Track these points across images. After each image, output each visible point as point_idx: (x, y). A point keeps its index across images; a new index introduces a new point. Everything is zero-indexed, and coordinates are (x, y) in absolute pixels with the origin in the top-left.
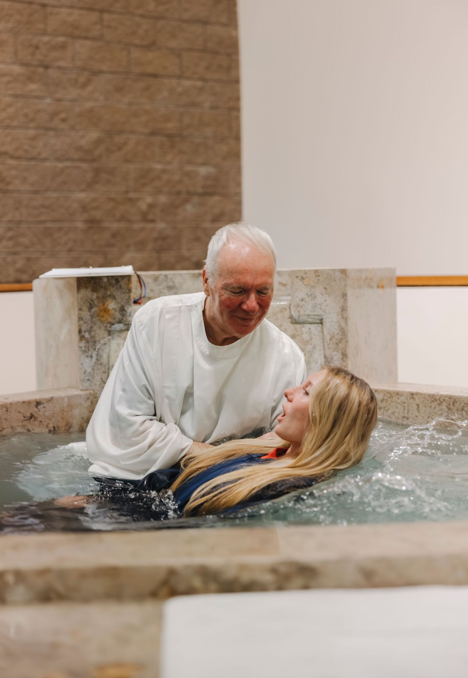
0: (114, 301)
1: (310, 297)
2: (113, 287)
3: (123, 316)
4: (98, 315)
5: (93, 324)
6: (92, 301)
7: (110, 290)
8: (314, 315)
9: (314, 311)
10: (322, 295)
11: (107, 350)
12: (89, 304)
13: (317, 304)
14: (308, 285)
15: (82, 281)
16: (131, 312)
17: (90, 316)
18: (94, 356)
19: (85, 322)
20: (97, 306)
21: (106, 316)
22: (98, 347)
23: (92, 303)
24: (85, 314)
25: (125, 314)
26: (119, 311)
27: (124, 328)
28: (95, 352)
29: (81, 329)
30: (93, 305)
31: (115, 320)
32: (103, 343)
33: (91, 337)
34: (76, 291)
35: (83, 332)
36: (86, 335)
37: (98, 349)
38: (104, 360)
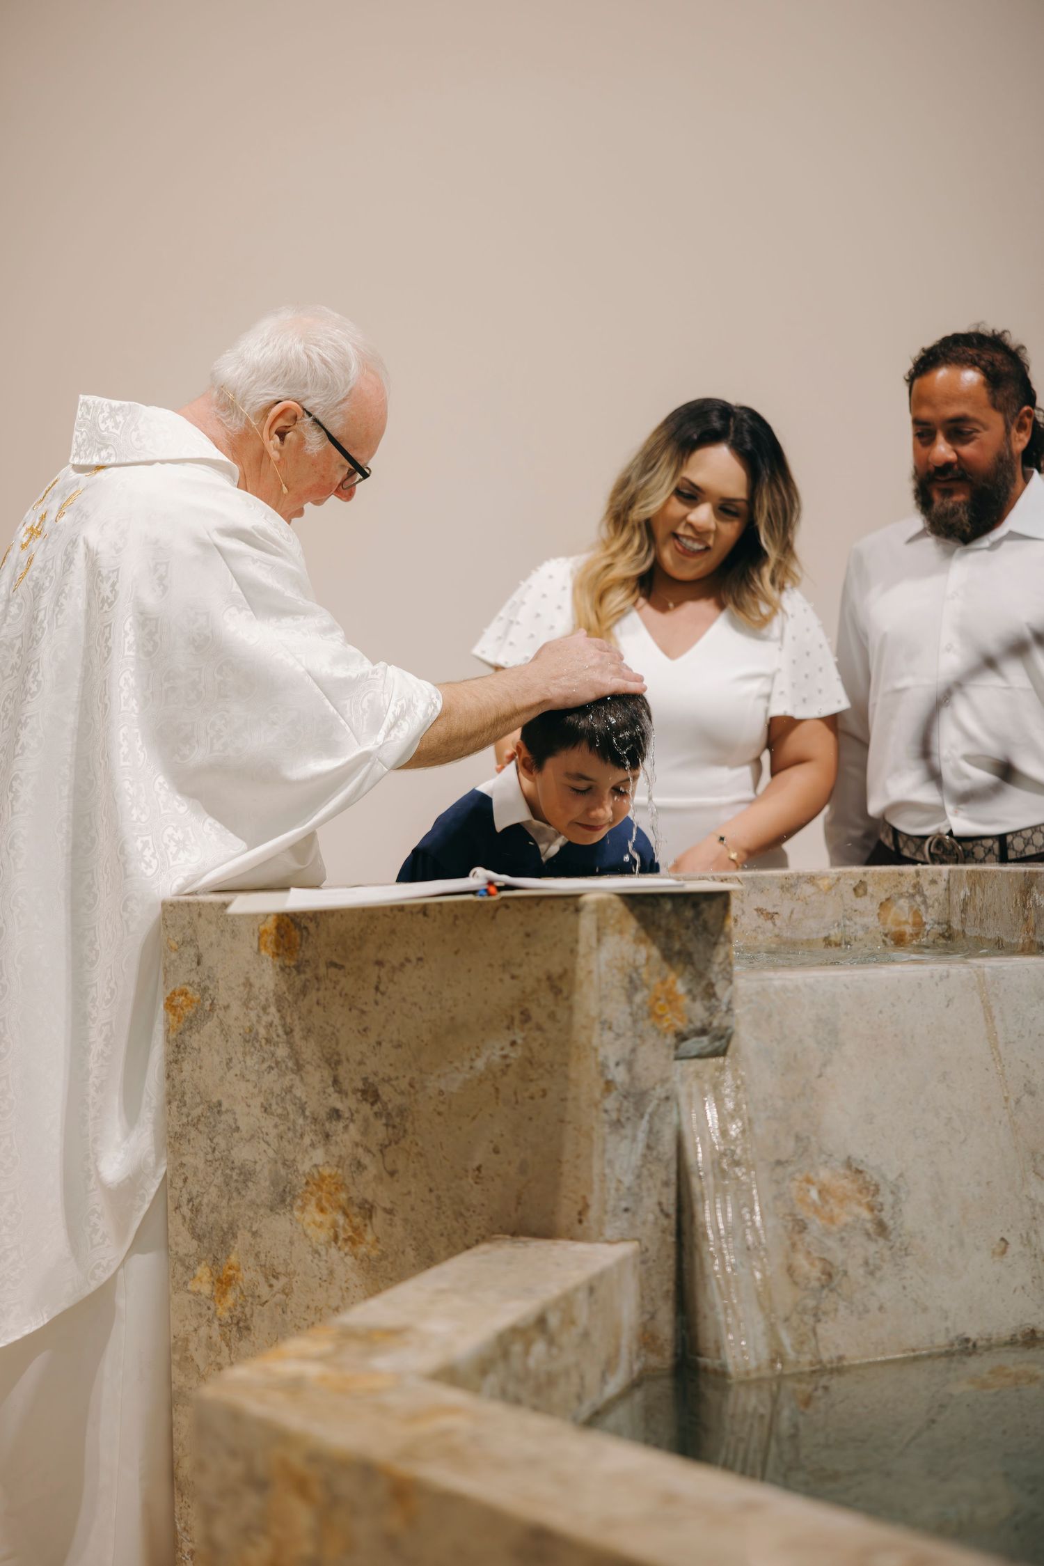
0: (689, 967)
2: (687, 928)
3: (711, 1014)
4: (651, 1013)
5: (638, 1041)
6: (636, 969)
7: (680, 937)
11: (674, 1118)
12: (627, 980)
15: (609, 912)
16: (730, 1002)
17: (631, 1014)
18: (641, 1136)
19: (618, 1036)
20: (647, 986)
21: (669, 1016)
22: (649, 1110)
23: (634, 975)
24: (618, 1011)
25: (716, 1007)
26: (703, 999)
27: (709, 1049)
28: (644, 1124)
29: (606, 1058)
30: (638, 982)
31: (691, 1026)
32: (663, 1095)
33: (633, 1079)
34: (593, 942)
35: (612, 1064)
36: (619, 1075)
37: (652, 1116)
38: (666, 1146)
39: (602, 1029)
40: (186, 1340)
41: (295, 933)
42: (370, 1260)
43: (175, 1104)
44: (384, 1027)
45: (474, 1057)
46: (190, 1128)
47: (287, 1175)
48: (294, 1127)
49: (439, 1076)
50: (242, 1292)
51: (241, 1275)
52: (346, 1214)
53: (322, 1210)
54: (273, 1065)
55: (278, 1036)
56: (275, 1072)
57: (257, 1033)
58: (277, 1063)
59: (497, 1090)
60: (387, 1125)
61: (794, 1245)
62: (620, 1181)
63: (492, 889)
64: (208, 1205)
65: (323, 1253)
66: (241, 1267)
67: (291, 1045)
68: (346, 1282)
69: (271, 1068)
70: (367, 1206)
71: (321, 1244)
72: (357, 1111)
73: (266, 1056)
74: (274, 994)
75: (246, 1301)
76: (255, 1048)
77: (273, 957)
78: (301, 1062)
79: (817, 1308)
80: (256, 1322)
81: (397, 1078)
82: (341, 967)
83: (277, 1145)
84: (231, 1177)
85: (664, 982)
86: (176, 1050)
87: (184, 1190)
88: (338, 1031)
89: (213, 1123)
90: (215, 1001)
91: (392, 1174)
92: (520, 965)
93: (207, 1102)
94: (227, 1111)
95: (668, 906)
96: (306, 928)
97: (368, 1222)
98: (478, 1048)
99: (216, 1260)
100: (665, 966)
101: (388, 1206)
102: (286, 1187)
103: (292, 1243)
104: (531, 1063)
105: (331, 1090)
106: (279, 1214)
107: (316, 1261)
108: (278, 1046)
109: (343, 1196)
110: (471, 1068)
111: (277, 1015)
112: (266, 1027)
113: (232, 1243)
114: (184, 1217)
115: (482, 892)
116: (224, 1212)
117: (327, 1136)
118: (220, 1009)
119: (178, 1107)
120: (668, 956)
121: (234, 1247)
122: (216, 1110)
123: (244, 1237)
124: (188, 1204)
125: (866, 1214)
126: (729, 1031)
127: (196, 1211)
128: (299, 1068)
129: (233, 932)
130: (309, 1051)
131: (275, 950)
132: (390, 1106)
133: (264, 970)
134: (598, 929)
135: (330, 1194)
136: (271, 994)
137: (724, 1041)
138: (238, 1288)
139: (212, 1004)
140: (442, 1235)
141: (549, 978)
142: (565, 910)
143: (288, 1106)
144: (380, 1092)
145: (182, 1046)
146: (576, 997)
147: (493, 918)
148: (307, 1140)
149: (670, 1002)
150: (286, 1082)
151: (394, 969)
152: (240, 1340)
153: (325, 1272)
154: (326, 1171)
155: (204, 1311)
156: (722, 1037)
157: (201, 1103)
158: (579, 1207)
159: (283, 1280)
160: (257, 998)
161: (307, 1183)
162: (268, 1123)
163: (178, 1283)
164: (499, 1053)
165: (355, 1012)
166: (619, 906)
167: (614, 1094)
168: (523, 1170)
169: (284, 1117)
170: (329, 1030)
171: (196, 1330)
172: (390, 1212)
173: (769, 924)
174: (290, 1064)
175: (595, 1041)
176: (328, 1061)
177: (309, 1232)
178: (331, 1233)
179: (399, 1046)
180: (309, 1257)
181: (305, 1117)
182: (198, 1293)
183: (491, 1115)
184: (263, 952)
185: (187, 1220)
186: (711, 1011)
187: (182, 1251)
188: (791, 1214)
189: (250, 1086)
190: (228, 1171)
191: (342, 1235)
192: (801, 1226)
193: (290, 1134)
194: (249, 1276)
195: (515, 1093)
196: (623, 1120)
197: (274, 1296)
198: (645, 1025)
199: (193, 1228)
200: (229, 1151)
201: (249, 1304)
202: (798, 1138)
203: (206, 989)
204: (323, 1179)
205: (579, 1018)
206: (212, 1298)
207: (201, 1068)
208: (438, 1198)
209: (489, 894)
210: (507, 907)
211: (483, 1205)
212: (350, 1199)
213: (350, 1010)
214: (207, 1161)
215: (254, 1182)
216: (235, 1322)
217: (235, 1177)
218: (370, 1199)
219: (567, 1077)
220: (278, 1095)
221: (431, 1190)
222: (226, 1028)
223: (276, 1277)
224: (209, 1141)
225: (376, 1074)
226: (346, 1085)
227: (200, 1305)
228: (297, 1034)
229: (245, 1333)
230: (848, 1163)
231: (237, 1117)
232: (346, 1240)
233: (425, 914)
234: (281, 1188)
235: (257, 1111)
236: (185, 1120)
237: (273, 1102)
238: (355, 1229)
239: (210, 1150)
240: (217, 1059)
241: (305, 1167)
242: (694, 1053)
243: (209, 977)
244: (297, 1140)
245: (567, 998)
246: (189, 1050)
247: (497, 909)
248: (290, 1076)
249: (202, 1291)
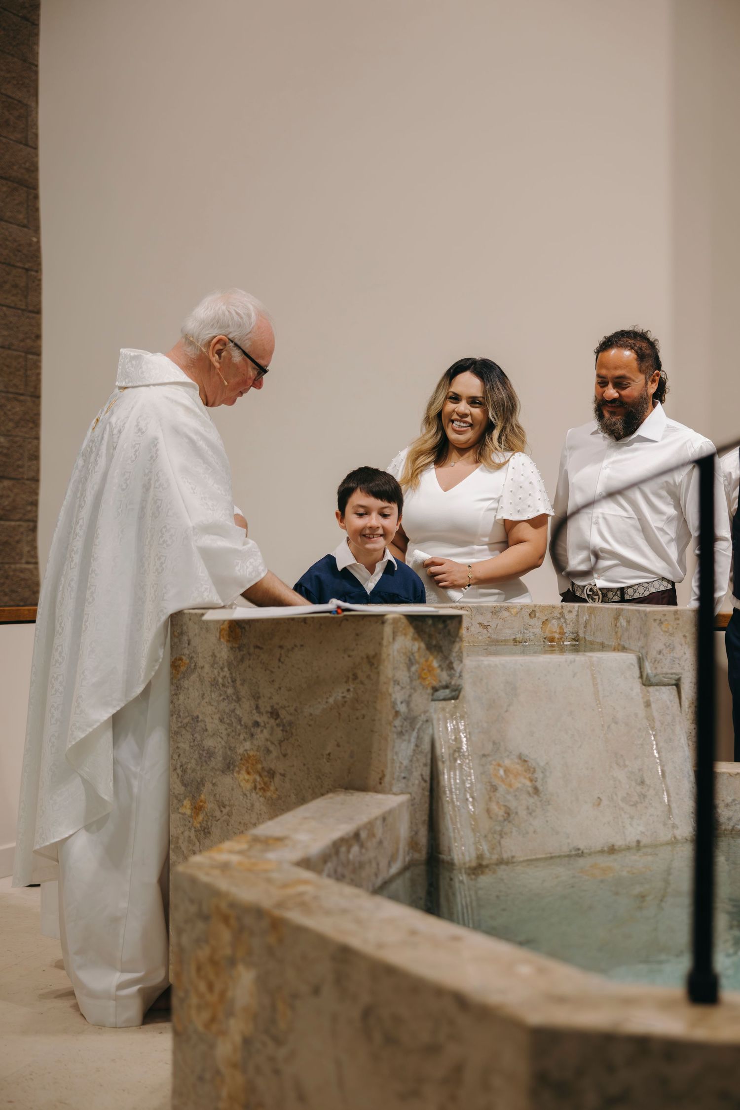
0: (440, 654)
1: (668, 649)
2: (440, 633)
3: (451, 678)
4: (420, 677)
5: (413, 691)
6: (413, 654)
7: (436, 638)
8: (672, 674)
9: (672, 668)
10: (681, 645)
11: (430, 731)
12: (408, 659)
13: (675, 658)
14: (666, 632)
15: (399, 624)
16: (461, 672)
17: (410, 677)
18: (413, 740)
19: (402, 688)
20: (418, 663)
21: (429, 678)
23: (412, 657)
24: (402, 675)
25: (454, 675)
26: (447, 670)
27: (450, 696)
28: (415, 734)
29: (396, 699)
30: (413, 661)
31: (440, 684)
32: (425, 719)
33: (409, 710)
34: (391, 640)
35: (398, 702)
36: (402, 708)
37: (419, 730)
38: (426, 746)
39: (394, 684)
40: (178, 838)
41: (238, 630)
42: (272, 800)
43: (175, 716)
44: (283, 680)
45: (328, 696)
46: (182, 729)
47: (231, 754)
48: (235, 730)
49: (310, 706)
50: (206, 814)
51: (206, 805)
52: (260, 776)
53: (248, 773)
54: (226, 698)
55: (229, 683)
56: (226, 701)
57: (218, 681)
58: (228, 697)
59: (339, 714)
60: (283, 730)
61: (490, 798)
62: (401, 763)
63: (340, 611)
64: (190, 769)
65: (248, 795)
66: (207, 801)
67: (235, 687)
68: (260, 811)
69: (224, 699)
70: (272, 772)
71: (248, 791)
72: (268, 723)
73: (222, 693)
74: (227, 661)
75: (209, 819)
76: (217, 689)
77: (227, 642)
78: (240, 697)
79: (501, 831)
80: (213, 829)
81: (289, 706)
82: (261, 648)
83: (226, 738)
84: (203, 755)
85: (427, 661)
86: (176, 688)
87: (178, 760)
88: (259, 681)
89: (194, 727)
90: (197, 664)
91: (285, 755)
92: (353, 650)
93: (191, 715)
94: (201, 721)
95: (430, 622)
96: (244, 628)
97: (272, 780)
98: (330, 692)
99: (194, 797)
100: (428, 653)
101: (282, 772)
102: (230, 760)
103: (233, 789)
104: (357, 701)
105: (254, 711)
106: (226, 774)
107: (245, 799)
108: (228, 688)
109: (259, 766)
110: (327, 702)
111: (229, 672)
112: (222, 678)
113: (202, 789)
114: (178, 775)
115: (335, 612)
116: (199, 773)
117: (252, 735)
118: (199, 668)
119: (176, 718)
120: (429, 647)
121: (203, 791)
122: (195, 720)
123: (208, 785)
124: (180, 768)
125: (528, 783)
126: (460, 687)
127: (184, 771)
128: (238, 700)
129: (207, 628)
130: (244, 691)
131: (228, 639)
132: (285, 721)
133: (222, 649)
134: (394, 633)
135: (253, 764)
136: (225, 661)
137: (457, 692)
138: (204, 812)
139: (195, 665)
140: (309, 788)
141: (368, 657)
142: (376, 622)
143: (233, 720)
144: (280, 713)
145: (180, 687)
146: (381, 667)
147: (340, 625)
148: (242, 737)
149: (429, 671)
150: (232, 706)
151: (288, 650)
152: (205, 838)
153: (249, 805)
154: (251, 753)
155: (187, 823)
156: (455, 690)
157: (188, 716)
158: (380, 776)
159: (228, 808)
160: (217, 663)
161: (241, 759)
162: (222, 728)
163: (174, 808)
164: (341, 695)
165: (268, 672)
166: (404, 621)
167: (400, 718)
168: (352, 756)
169: (230, 725)
170: (254, 681)
171: (182, 833)
172: (283, 775)
173: (485, 631)
174: (234, 698)
175: (390, 690)
176: (253, 697)
177: (242, 784)
178: (253, 785)
179: (290, 690)
180: (241, 797)
181: (241, 725)
182: (184, 814)
183: (336, 727)
184: (222, 640)
185: (180, 775)
186: (451, 676)
187: (177, 792)
188: (489, 782)
189: (213, 708)
190: (201, 752)
191: (258, 786)
192: (495, 789)
193: (233, 734)
194: (210, 806)
195: (349, 716)
196: (404, 731)
197: (223, 816)
198: (417, 683)
199: (183, 780)
200: (202, 741)
201: (210, 820)
202: (494, 743)
203: (192, 658)
204: (249, 757)
205: (382, 678)
206: (191, 816)
207: (188, 698)
208: (308, 769)
209: (338, 613)
210: (347, 620)
211: (331, 773)
212: (263, 768)
213: (265, 670)
214: (190, 746)
215: (214, 758)
216: (203, 829)
217: (205, 755)
218: (273, 769)
219: (375, 709)
220: (228, 713)
221: (304, 765)
222: (202, 678)
223: (224, 807)
224: (192, 736)
225: (278, 704)
226: (262, 710)
227: (185, 820)
228: (238, 682)
229: (208, 835)
230: (520, 757)
231: (206, 724)
232: (260, 789)
233: (305, 623)
234: (228, 761)
235: (217, 721)
236: (180, 725)
237: (225, 716)
238: (265, 783)
239: (192, 740)
240: (197, 694)
241: (240, 750)
242: (441, 698)
243: (194, 651)
244: (236, 737)
245: (376, 668)
246: (183, 689)
247: (342, 621)
248: (234, 704)
249: (186, 813)
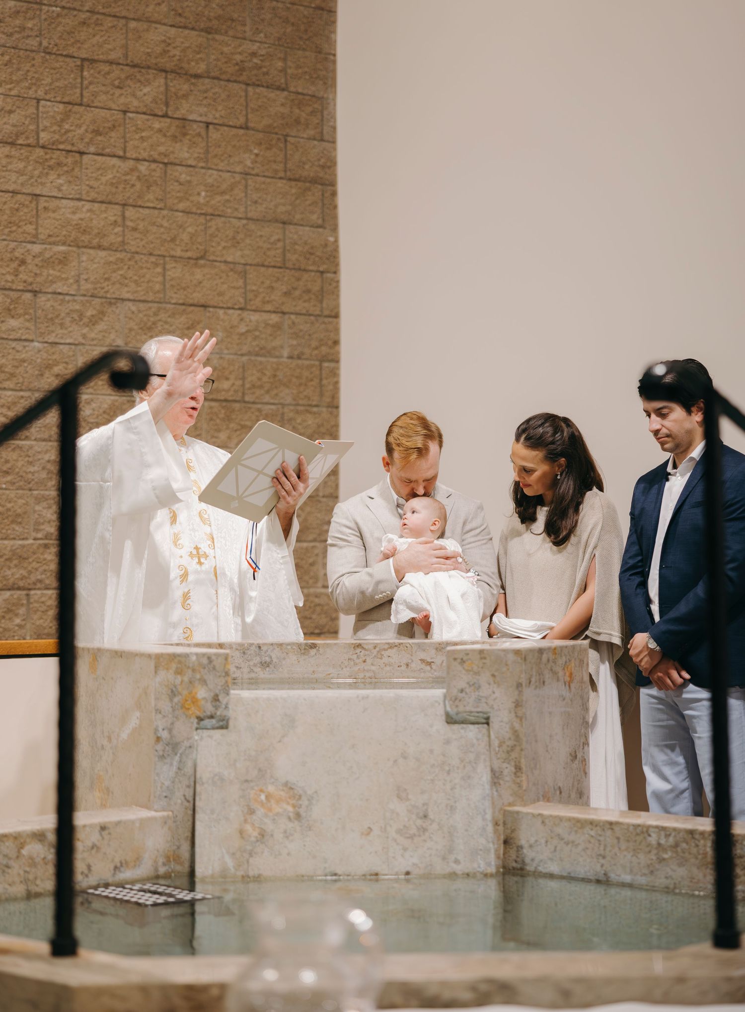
1: (473, 688)
2: (204, 668)
3: (216, 709)
4: (183, 707)
5: (175, 719)
6: (175, 687)
7: (200, 672)
8: (479, 713)
9: (478, 707)
10: (489, 684)
11: (192, 756)
12: (170, 691)
13: (483, 697)
14: (470, 671)
15: (161, 659)
16: (227, 704)
17: (172, 707)
18: (175, 763)
19: (164, 716)
20: (180, 694)
21: (193, 709)
22: (180, 751)
23: (174, 689)
24: (166, 706)
25: (219, 706)
26: (212, 702)
27: (217, 725)
28: (177, 758)
29: (158, 726)
30: (176, 692)
31: (206, 714)
32: (188, 745)
33: (172, 737)
34: (154, 674)
35: (160, 729)
36: (165, 735)
37: (181, 754)
38: (189, 769)
39: (156, 713)
41: (96, 663)
61: (246, 820)
62: (163, 784)
85: (190, 693)
92: (139, 682)
95: (194, 658)
104: (141, 727)
110: (129, 728)
120: (193, 681)
125: (291, 809)
126: (228, 717)
134: (156, 667)
137: (225, 722)
141: (145, 689)
146: (150, 698)
149: (193, 703)
156: (223, 720)
166: (168, 657)
167: (161, 743)
175: (154, 719)
186: (216, 708)
188: (248, 805)
192: (252, 811)
196: (166, 755)
198: (179, 712)
202: (260, 771)
230: (286, 784)
242: (208, 727)
